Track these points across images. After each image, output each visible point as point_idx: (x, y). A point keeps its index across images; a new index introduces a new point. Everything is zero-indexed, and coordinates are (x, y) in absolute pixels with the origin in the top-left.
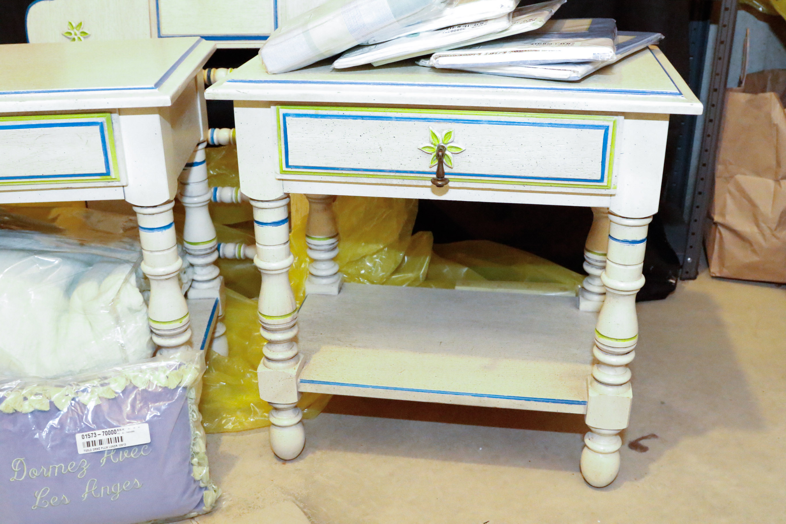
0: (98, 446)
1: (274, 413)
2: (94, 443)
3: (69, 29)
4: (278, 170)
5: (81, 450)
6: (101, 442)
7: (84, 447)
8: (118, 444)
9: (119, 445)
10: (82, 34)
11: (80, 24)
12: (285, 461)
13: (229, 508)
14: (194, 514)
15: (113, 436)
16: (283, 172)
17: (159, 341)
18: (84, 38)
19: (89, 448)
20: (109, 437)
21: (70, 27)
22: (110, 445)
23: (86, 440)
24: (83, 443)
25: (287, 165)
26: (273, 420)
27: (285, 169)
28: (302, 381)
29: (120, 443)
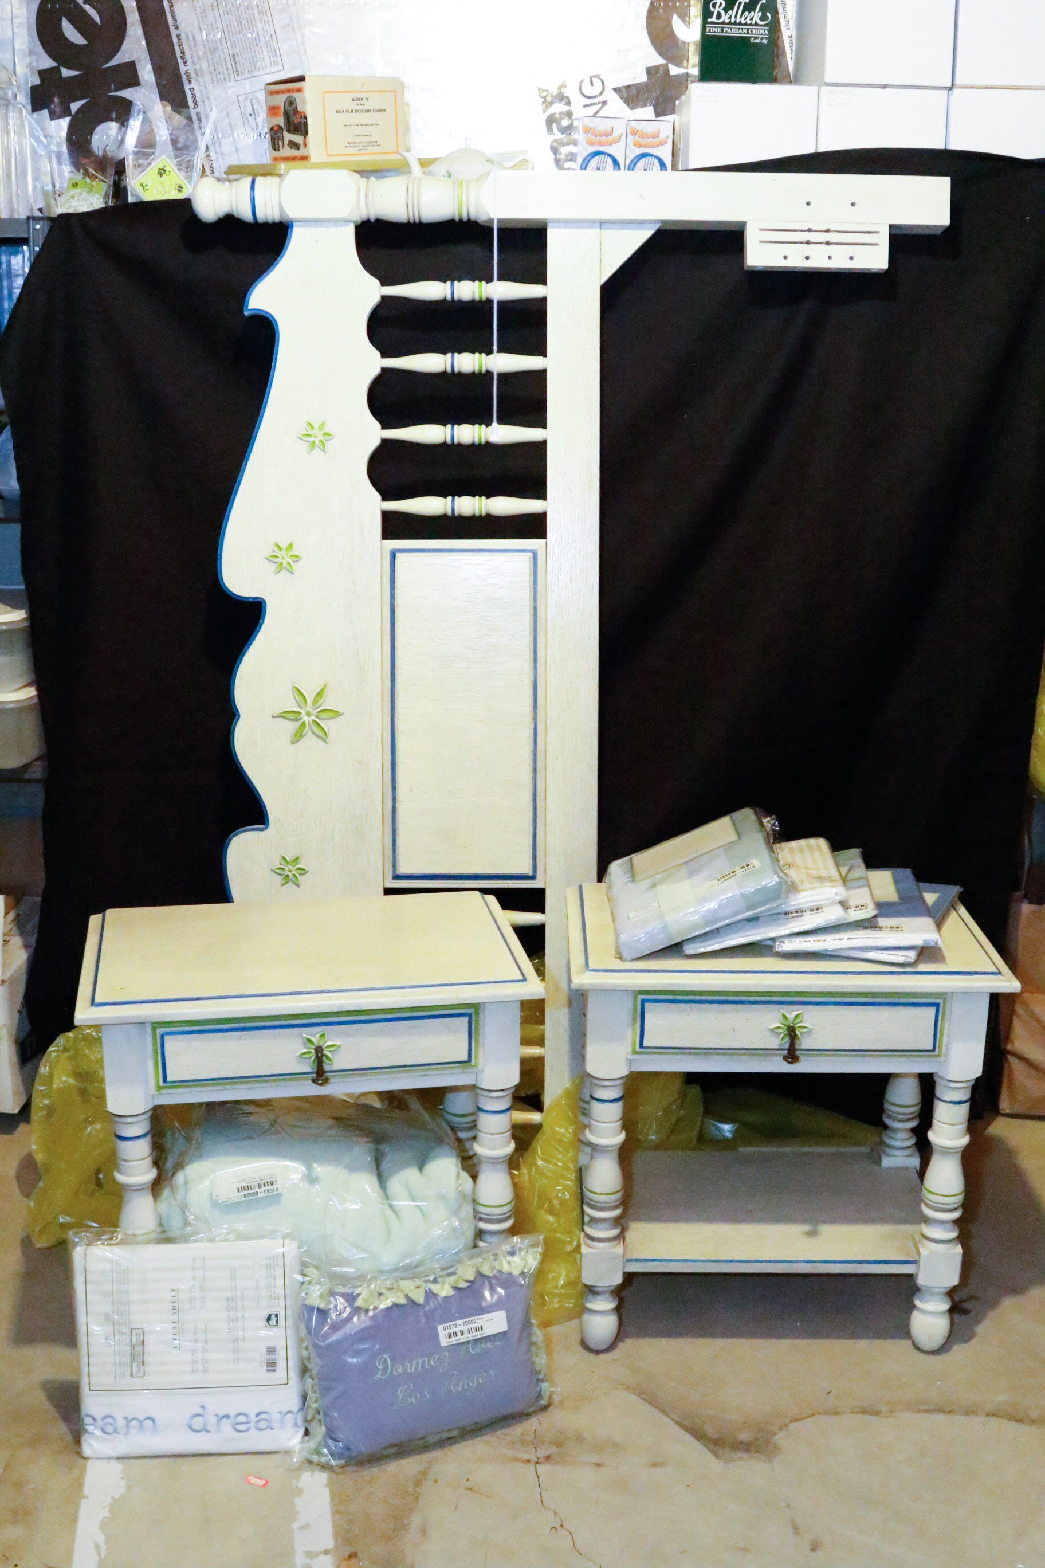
0: (459, 1337)
1: (590, 1297)
2: (455, 1334)
3: (281, 864)
4: (630, 1049)
5: (444, 1342)
6: (462, 1333)
7: (446, 1338)
8: (478, 1333)
9: (479, 1335)
10: (299, 871)
11: (297, 859)
12: (597, 1352)
13: (561, 1402)
14: (532, 1409)
15: (473, 1326)
16: (635, 1053)
17: (483, 1226)
18: (300, 875)
19: (450, 1340)
20: (469, 1326)
21: (283, 862)
22: (471, 1335)
23: (448, 1331)
24: (445, 1335)
25: (641, 1045)
26: (589, 1305)
27: (638, 1049)
28: (628, 1261)
29: (481, 1332)
